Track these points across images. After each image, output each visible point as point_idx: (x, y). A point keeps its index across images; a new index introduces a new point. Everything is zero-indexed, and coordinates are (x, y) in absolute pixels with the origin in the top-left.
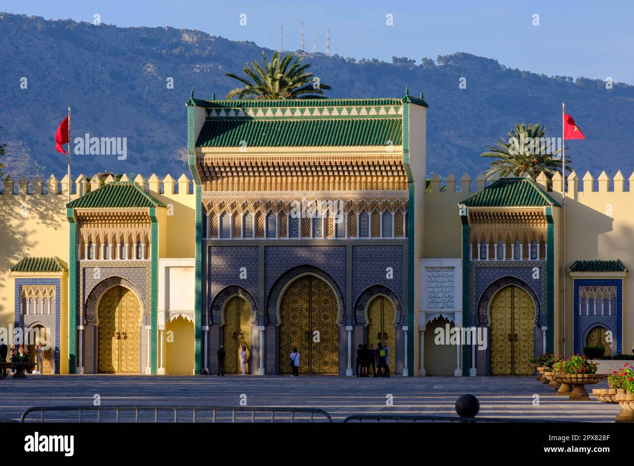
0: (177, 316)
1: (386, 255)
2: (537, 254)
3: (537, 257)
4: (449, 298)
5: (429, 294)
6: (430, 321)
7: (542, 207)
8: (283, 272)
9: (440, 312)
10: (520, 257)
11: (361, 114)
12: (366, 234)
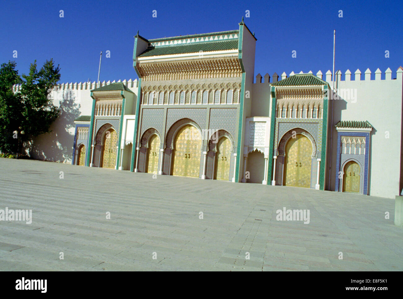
0: (129, 143)
1: (227, 113)
2: (316, 115)
3: (316, 116)
4: (262, 139)
5: (251, 137)
6: (250, 152)
7: (321, 86)
8: (175, 122)
9: (257, 147)
10: (305, 117)
11: (219, 39)
12: (218, 102)
